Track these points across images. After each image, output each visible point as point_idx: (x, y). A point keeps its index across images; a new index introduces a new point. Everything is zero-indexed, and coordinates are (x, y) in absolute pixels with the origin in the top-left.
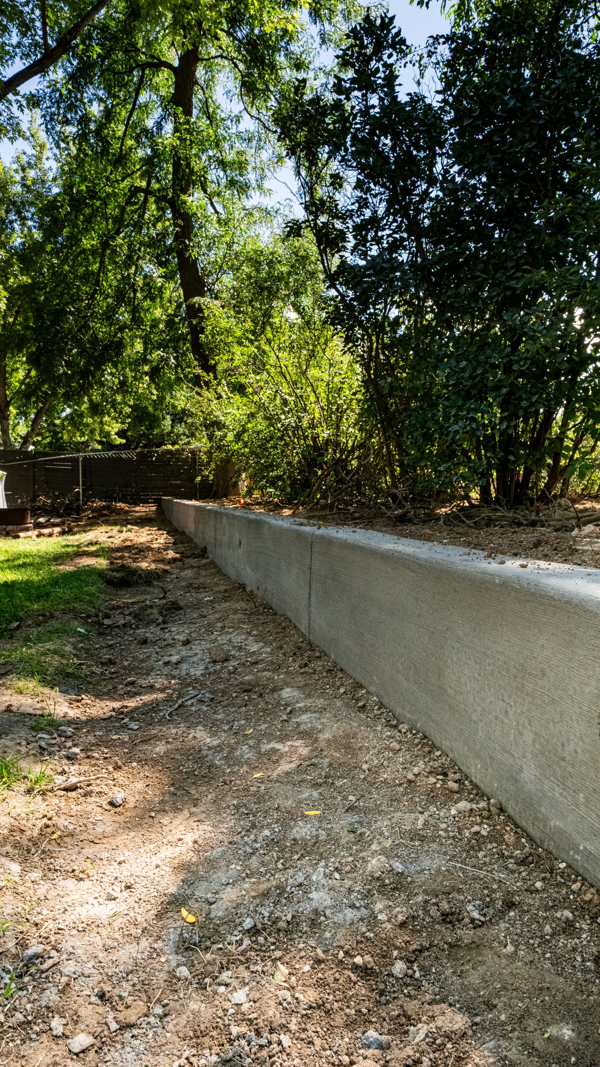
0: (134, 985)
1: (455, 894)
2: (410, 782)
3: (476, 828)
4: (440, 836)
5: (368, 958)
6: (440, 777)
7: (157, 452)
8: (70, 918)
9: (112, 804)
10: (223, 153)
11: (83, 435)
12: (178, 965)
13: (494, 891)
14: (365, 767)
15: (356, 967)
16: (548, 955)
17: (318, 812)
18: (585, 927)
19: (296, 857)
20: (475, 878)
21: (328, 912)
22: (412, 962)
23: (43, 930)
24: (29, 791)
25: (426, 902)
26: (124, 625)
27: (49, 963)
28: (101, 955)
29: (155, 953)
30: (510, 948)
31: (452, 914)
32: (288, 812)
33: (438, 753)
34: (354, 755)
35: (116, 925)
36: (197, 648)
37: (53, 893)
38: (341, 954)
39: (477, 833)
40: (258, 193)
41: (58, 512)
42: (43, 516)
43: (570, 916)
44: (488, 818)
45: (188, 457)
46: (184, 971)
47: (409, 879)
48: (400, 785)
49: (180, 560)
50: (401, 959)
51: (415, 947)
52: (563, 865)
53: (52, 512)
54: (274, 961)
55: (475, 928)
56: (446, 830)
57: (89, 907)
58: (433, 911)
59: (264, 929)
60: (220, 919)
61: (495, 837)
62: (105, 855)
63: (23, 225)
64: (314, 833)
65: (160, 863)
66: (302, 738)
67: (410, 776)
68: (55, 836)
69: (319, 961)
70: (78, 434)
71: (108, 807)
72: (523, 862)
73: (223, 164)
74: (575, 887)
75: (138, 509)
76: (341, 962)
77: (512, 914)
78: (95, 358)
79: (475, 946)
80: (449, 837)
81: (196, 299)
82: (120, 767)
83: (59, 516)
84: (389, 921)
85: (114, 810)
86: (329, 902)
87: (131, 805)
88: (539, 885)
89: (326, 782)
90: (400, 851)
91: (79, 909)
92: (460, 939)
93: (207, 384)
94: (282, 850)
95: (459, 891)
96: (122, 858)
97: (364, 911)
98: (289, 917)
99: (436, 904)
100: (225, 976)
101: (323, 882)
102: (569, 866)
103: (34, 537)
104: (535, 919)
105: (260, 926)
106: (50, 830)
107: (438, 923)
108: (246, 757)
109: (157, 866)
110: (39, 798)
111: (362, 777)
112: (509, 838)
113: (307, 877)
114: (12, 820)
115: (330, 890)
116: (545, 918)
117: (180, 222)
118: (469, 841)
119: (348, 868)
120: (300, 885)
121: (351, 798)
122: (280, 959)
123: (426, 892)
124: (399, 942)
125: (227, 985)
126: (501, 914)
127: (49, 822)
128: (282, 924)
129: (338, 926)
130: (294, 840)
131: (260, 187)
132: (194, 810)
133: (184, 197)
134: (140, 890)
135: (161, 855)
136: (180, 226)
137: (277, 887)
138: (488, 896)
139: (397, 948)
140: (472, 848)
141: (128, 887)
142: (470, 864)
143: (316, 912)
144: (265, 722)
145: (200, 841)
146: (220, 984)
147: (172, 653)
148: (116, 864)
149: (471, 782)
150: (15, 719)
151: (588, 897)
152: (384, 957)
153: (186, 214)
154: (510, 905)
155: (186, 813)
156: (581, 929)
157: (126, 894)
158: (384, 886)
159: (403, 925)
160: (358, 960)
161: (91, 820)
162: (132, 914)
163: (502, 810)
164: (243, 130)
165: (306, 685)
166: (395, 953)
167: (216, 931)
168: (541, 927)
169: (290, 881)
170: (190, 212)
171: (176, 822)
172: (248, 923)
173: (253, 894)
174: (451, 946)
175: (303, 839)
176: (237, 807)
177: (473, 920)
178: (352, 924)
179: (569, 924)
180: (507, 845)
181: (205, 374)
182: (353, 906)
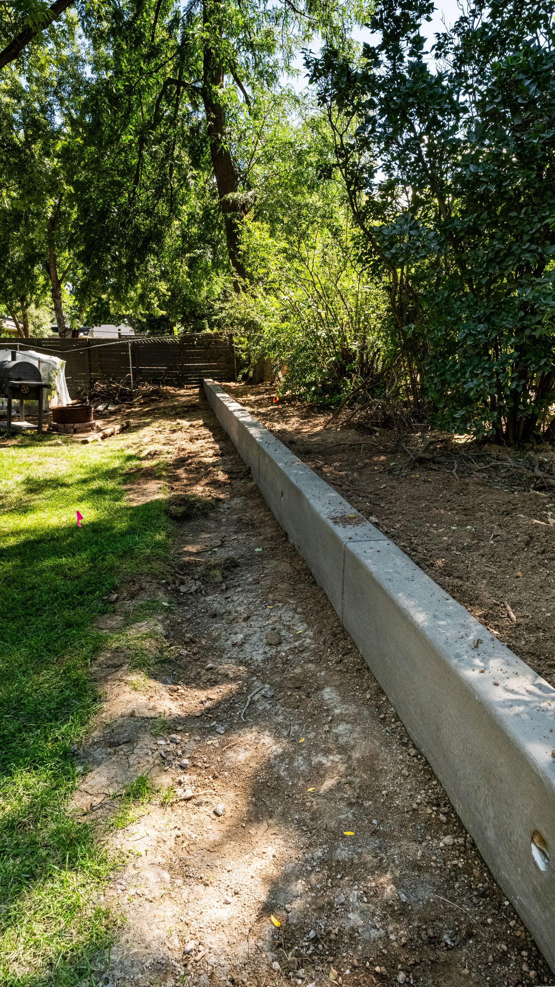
0: (249, 973)
1: (437, 923)
2: (414, 810)
3: (455, 862)
4: (431, 866)
5: (383, 969)
6: (435, 808)
7: (198, 336)
8: (206, 918)
9: (215, 813)
10: (252, 35)
11: (127, 309)
12: (273, 961)
13: (461, 923)
14: (384, 792)
15: (376, 974)
16: (488, 978)
17: (352, 834)
18: (513, 958)
19: (339, 876)
20: (451, 910)
21: (360, 930)
22: (409, 972)
23: (191, 928)
24: (163, 804)
25: (419, 927)
26: (196, 592)
27: (200, 955)
28: (228, 949)
29: (259, 950)
30: (466, 971)
31: (435, 937)
32: (333, 832)
33: (435, 782)
34: (377, 778)
35: (234, 925)
36: (256, 624)
37: (192, 897)
38: (368, 964)
39: (456, 865)
40: (286, 74)
41: (114, 399)
42: (101, 404)
43: (505, 948)
44: (464, 852)
45: (225, 340)
46: (276, 965)
47: (410, 907)
48: (408, 812)
49: (230, 484)
50: (402, 970)
51: (411, 962)
52: (507, 903)
53: (109, 399)
54: (329, 963)
55: (448, 950)
56: (435, 861)
57: (215, 910)
58: (423, 934)
59: (322, 938)
60: (296, 926)
61: (468, 870)
62: (218, 863)
63: (62, 105)
64: (350, 856)
65: (254, 875)
66: (340, 753)
67: (415, 806)
68: (185, 845)
69: (355, 967)
70: (123, 307)
71: (214, 816)
72: (483, 895)
73: (251, 46)
74: (512, 923)
75: (182, 392)
76: (367, 968)
77: (471, 942)
78: (138, 250)
79: (447, 964)
80: (437, 868)
81: (230, 195)
82: (217, 777)
83: (115, 403)
84: (396, 941)
85: (218, 819)
86: (361, 923)
87: (228, 814)
88: (489, 920)
89: (357, 803)
90: (406, 882)
91: (210, 911)
92: (438, 958)
93: (244, 288)
94: (330, 869)
95: (440, 920)
96: (230, 869)
97: (382, 932)
98: (336, 931)
99: (425, 929)
100: (301, 972)
101: (357, 904)
102: (511, 904)
103: (100, 440)
104: (484, 948)
105: (319, 936)
106: (181, 839)
107: (426, 944)
108: (301, 768)
109: (252, 877)
110: (169, 809)
111: (382, 801)
112: (476, 872)
113: (347, 898)
114: (157, 832)
115: (361, 912)
116: (490, 949)
117: (213, 116)
118: (450, 872)
119: (372, 893)
120: (342, 904)
121: (374, 821)
122: (332, 962)
123: (420, 920)
124: (402, 959)
125: (303, 979)
126: (464, 941)
127: (179, 833)
128: (333, 937)
129: (366, 942)
130: (338, 861)
131: (288, 68)
132: (270, 821)
133: (215, 88)
134: (244, 896)
135: (253, 866)
136: (212, 120)
137: (329, 903)
138: (458, 926)
139: (401, 963)
140: (451, 878)
141: (236, 893)
142: (449, 896)
143: (352, 929)
144: (313, 730)
145: (277, 856)
146: (299, 978)
147: (237, 629)
148: (226, 871)
149: (456, 814)
150: (139, 724)
151: (518, 933)
152: (393, 968)
153: (218, 105)
154: (470, 935)
155: (265, 824)
156: (511, 958)
157: (235, 898)
158: (393, 911)
159: (404, 945)
160: (377, 969)
161: (205, 829)
162: (241, 917)
163: (474, 845)
164: (271, 8)
165: (341, 684)
166: (399, 966)
167: (293, 935)
168: (487, 955)
169: (336, 900)
170: (222, 104)
171: (260, 833)
172: (312, 934)
173: (314, 907)
174: (433, 962)
175: (343, 861)
176: (299, 821)
177: (447, 944)
178: (374, 941)
179: (504, 953)
180: (474, 877)
181: (242, 279)
182: (375, 927)
